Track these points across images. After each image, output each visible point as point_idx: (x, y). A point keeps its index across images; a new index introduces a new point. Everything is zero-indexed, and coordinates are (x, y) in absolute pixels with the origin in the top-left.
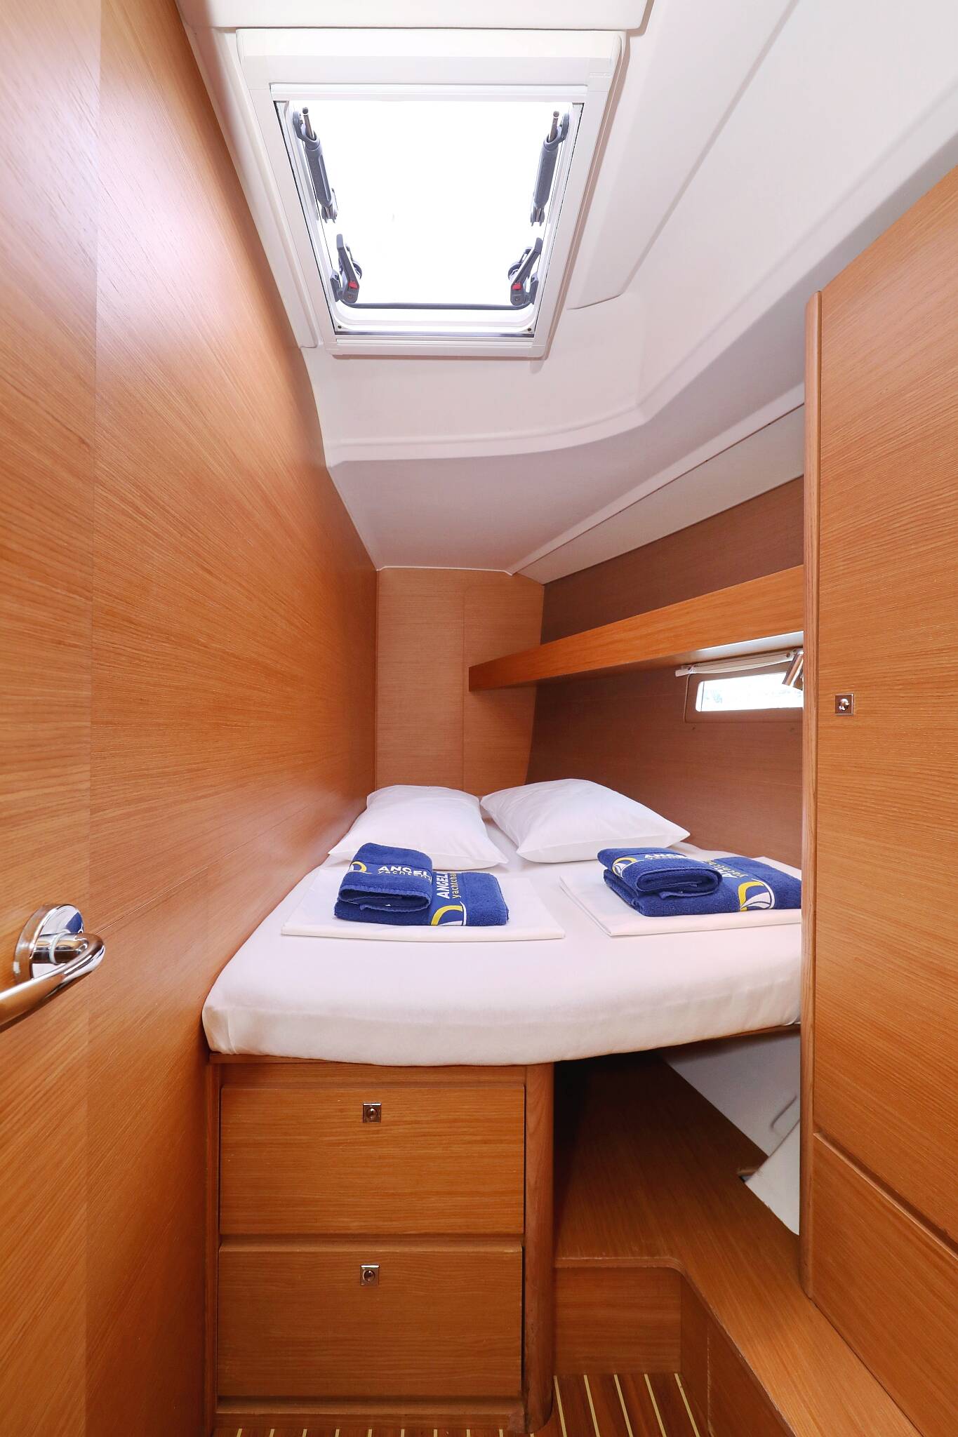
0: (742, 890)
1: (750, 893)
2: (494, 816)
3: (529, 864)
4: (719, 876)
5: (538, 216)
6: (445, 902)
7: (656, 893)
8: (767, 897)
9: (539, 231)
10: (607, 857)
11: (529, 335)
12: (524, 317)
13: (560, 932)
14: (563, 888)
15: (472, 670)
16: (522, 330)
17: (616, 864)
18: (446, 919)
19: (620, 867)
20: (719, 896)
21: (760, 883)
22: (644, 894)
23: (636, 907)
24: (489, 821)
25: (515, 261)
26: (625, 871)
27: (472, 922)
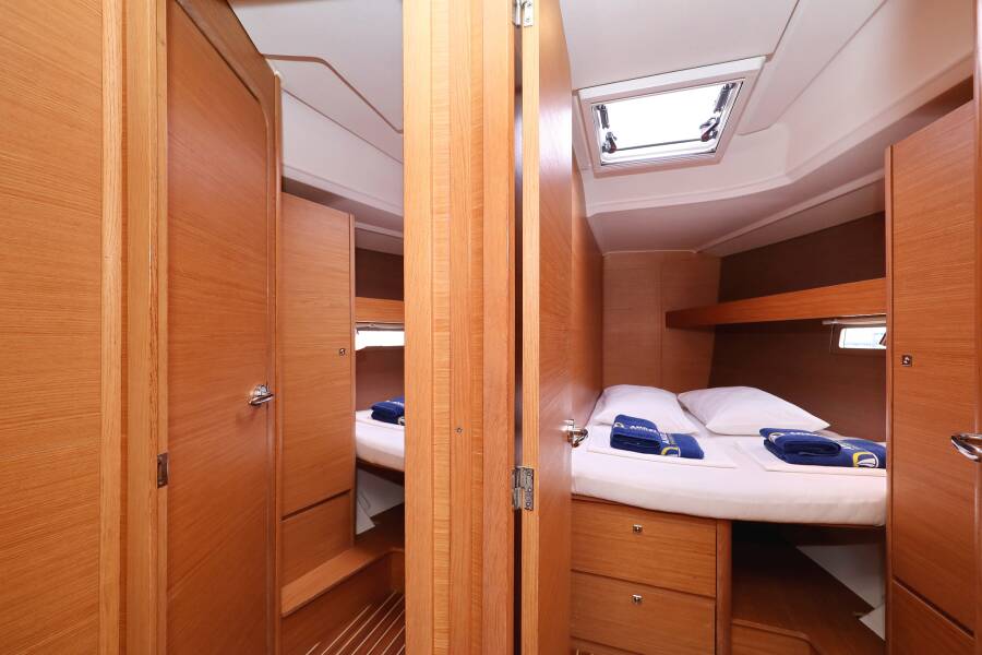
0: (855, 457)
1: (860, 458)
2: (688, 406)
3: (713, 434)
4: (840, 447)
5: (719, 108)
6: (667, 445)
7: (796, 452)
8: (874, 460)
9: (718, 114)
10: (765, 432)
11: (713, 151)
12: (712, 143)
13: (734, 465)
14: (736, 447)
15: (667, 314)
16: (710, 149)
17: (771, 436)
18: (668, 453)
19: (773, 437)
20: (839, 457)
21: (869, 453)
22: (786, 452)
23: (783, 459)
24: (685, 409)
25: (705, 121)
26: (776, 440)
27: (683, 456)
